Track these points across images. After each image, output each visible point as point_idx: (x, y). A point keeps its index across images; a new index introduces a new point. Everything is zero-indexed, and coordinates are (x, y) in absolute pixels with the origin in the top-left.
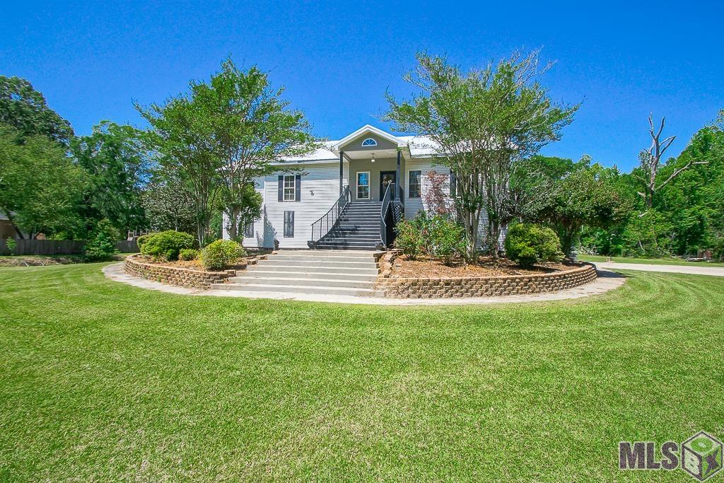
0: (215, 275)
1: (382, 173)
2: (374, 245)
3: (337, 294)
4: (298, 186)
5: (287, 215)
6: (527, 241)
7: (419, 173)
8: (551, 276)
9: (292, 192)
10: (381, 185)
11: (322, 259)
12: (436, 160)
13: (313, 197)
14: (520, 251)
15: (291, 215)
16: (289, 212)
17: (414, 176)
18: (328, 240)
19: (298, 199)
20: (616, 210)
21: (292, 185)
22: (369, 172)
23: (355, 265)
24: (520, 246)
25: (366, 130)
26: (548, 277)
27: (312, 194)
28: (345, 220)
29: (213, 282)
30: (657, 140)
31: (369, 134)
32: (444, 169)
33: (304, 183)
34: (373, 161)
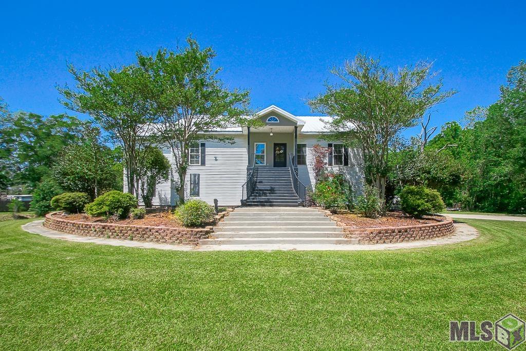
0: (201, 232)
1: (276, 145)
2: (296, 202)
3: (320, 243)
4: (203, 152)
5: (193, 177)
6: (424, 199)
7: (305, 146)
8: (427, 226)
9: (197, 156)
10: (275, 154)
11: (280, 215)
12: (322, 136)
13: (216, 162)
14: (419, 206)
15: (197, 177)
16: (195, 175)
17: (300, 148)
18: (253, 199)
19: (203, 163)
20: (462, 177)
21: (197, 151)
22: (265, 144)
23: (313, 219)
24: (419, 202)
25: (271, 109)
26: (425, 227)
27: (216, 160)
28: (259, 182)
29: (199, 238)
30: (425, 129)
31: (273, 113)
32: (324, 143)
33: (208, 150)
34: (271, 134)
